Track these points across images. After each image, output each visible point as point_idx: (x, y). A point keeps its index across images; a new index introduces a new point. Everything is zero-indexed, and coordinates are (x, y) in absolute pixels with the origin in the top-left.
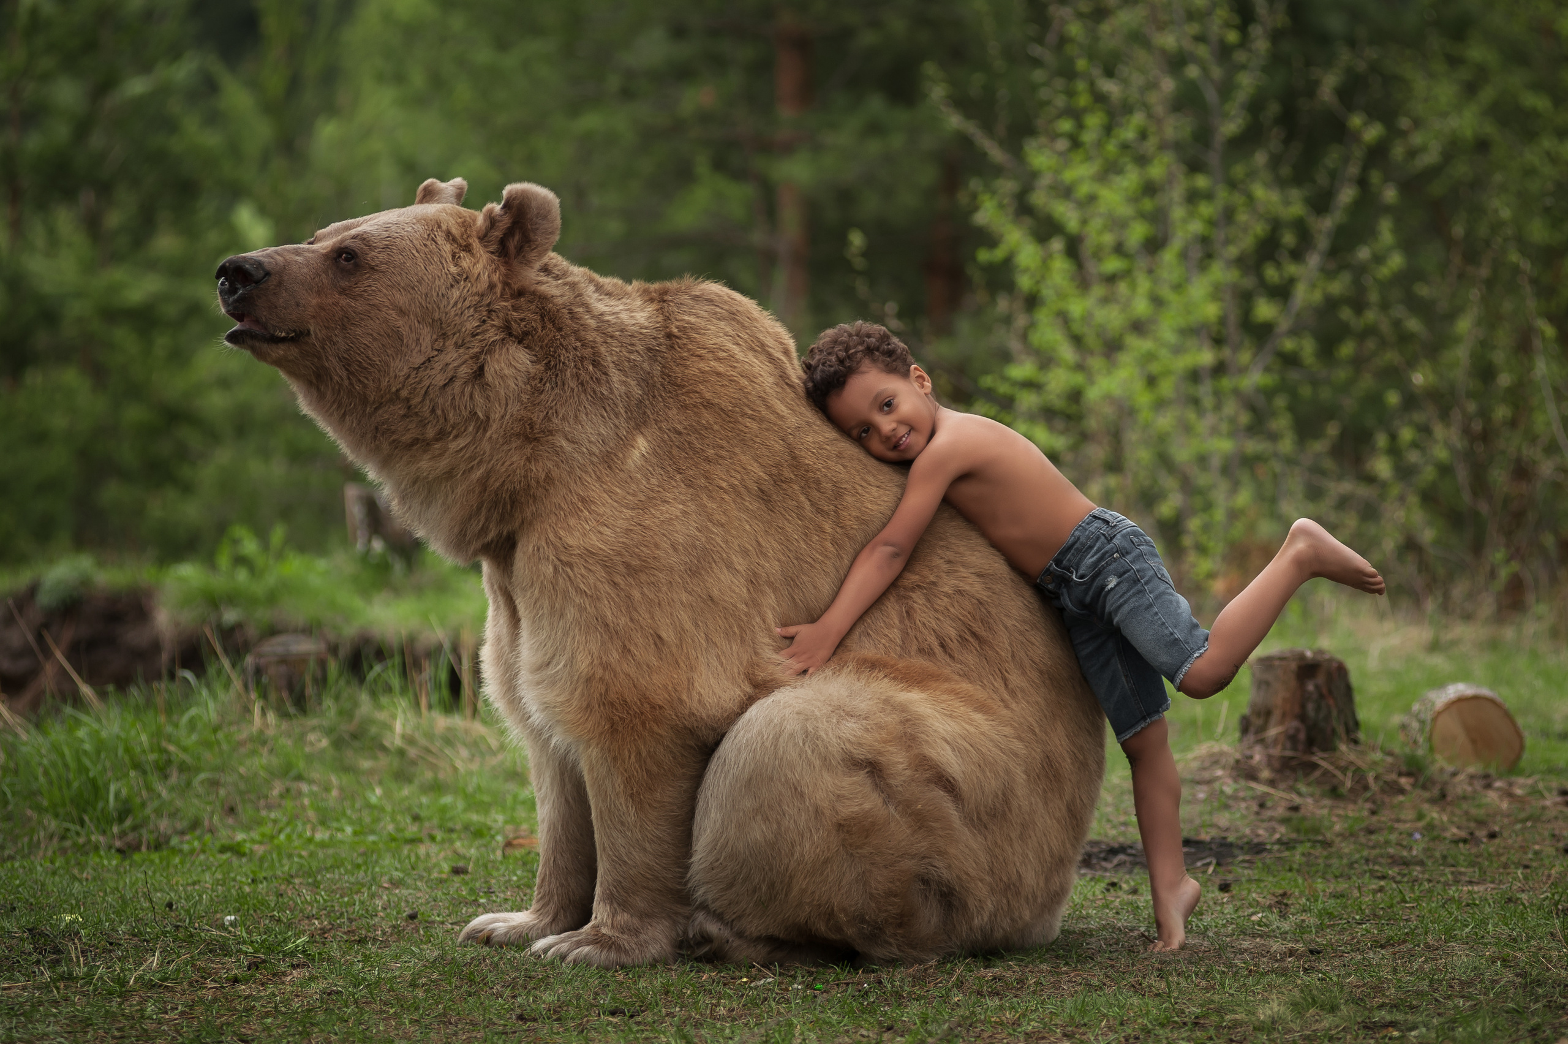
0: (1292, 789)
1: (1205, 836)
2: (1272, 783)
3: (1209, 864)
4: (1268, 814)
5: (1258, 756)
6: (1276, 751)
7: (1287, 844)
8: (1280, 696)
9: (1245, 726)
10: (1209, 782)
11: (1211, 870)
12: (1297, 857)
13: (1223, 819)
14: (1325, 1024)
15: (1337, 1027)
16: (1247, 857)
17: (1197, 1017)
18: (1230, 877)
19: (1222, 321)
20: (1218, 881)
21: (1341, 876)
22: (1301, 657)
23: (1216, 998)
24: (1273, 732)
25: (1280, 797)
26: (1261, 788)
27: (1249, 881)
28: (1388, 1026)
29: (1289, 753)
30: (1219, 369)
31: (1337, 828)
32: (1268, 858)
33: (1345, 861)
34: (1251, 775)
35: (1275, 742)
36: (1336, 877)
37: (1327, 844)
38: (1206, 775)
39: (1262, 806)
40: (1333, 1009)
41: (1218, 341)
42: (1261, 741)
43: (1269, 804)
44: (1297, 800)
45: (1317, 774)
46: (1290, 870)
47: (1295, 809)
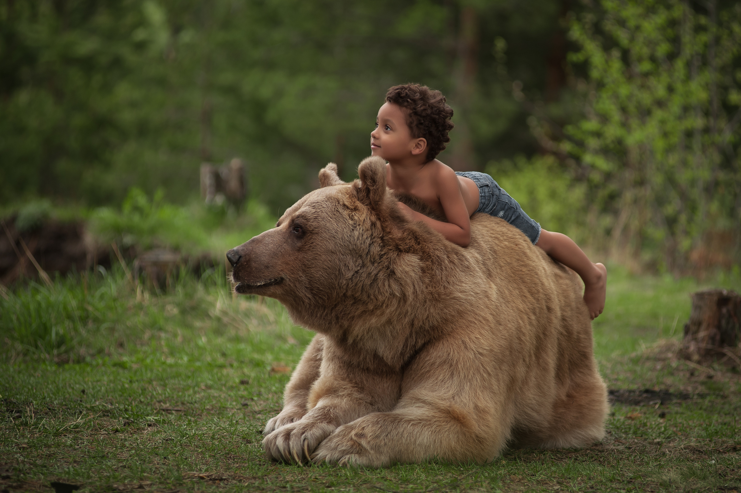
0: (710, 366)
1: (657, 389)
2: (699, 362)
3: (656, 404)
4: (694, 379)
5: (692, 347)
6: (703, 345)
7: (702, 396)
8: (707, 315)
9: (687, 330)
10: (664, 360)
11: (657, 406)
12: (706, 402)
13: (669, 380)
14: (699, 485)
15: (705, 487)
16: (679, 401)
17: (631, 479)
18: (666, 411)
19: (710, 102)
20: (659, 412)
21: (729, 414)
22: (720, 294)
23: (643, 469)
24: (702, 334)
25: (703, 370)
26: (692, 365)
27: (677, 413)
28: (733, 489)
29: (710, 346)
30: (706, 130)
31: (733, 389)
32: (689, 402)
33: (732, 407)
34: (688, 357)
35: (703, 340)
36: (726, 414)
37: (724, 397)
38: (663, 356)
39: (692, 374)
40: (704, 478)
41: (707, 114)
42: (695, 339)
43: (696, 373)
44: (712, 373)
45: (725, 359)
46: (701, 409)
47: (710, 377)
